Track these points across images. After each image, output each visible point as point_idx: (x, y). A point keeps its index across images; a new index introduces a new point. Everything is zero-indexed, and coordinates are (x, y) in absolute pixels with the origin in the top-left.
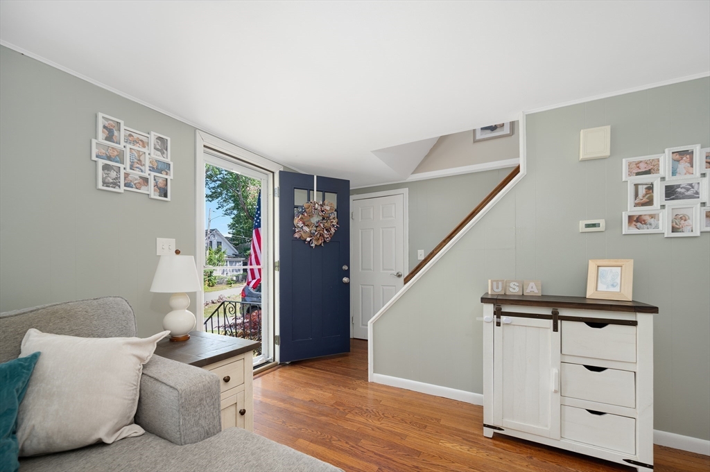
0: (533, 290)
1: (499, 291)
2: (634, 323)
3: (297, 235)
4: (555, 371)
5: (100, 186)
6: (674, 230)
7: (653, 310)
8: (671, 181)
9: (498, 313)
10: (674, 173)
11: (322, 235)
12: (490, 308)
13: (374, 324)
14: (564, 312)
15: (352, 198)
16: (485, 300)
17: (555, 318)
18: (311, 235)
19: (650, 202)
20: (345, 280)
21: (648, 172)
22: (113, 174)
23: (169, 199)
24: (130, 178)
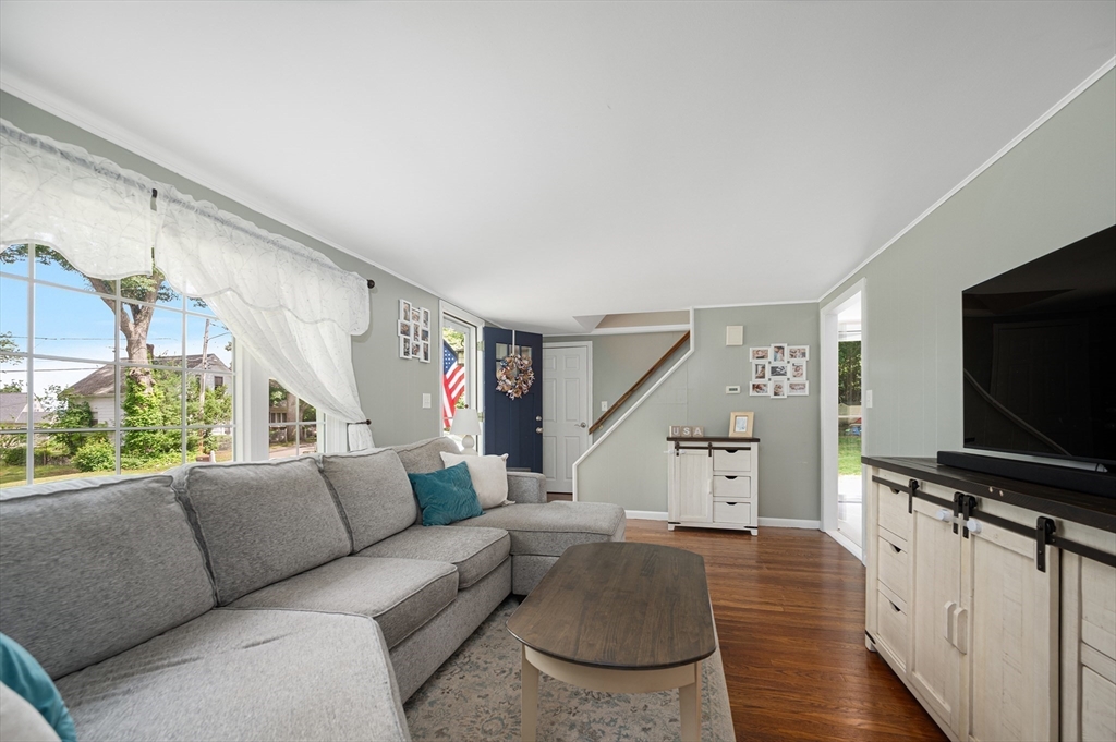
0: (698, 433)
1: (677, 434)
2: (749, 449)
3: (499, 388)
4: (709, 481)
5: (402, 355)
6: (776, 394)
7: (757, 440)
8: (774, 364)
9: (678, 447)
10: (775, 360)
11: (520, 388)
12: (673, 444)
13: (578, 466)
14: (715, 444)
15: (544, 345)
16: (669, 439)
17: (710, 448)
18: (512, 387)
19: (763, 377)
20: (539, 430)
21: (762, 357)
22: (407, 345)
23: (429, 361)
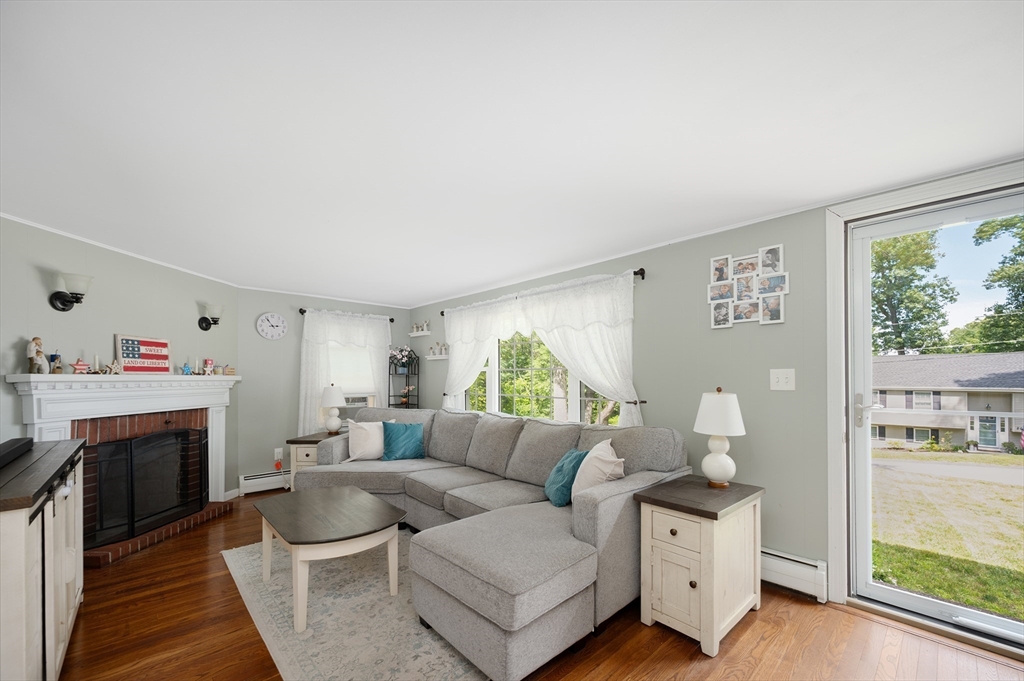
22: (723, 311)
23: (782, 320)
24: (740, 309)
